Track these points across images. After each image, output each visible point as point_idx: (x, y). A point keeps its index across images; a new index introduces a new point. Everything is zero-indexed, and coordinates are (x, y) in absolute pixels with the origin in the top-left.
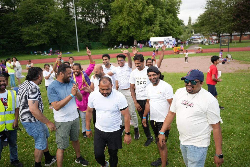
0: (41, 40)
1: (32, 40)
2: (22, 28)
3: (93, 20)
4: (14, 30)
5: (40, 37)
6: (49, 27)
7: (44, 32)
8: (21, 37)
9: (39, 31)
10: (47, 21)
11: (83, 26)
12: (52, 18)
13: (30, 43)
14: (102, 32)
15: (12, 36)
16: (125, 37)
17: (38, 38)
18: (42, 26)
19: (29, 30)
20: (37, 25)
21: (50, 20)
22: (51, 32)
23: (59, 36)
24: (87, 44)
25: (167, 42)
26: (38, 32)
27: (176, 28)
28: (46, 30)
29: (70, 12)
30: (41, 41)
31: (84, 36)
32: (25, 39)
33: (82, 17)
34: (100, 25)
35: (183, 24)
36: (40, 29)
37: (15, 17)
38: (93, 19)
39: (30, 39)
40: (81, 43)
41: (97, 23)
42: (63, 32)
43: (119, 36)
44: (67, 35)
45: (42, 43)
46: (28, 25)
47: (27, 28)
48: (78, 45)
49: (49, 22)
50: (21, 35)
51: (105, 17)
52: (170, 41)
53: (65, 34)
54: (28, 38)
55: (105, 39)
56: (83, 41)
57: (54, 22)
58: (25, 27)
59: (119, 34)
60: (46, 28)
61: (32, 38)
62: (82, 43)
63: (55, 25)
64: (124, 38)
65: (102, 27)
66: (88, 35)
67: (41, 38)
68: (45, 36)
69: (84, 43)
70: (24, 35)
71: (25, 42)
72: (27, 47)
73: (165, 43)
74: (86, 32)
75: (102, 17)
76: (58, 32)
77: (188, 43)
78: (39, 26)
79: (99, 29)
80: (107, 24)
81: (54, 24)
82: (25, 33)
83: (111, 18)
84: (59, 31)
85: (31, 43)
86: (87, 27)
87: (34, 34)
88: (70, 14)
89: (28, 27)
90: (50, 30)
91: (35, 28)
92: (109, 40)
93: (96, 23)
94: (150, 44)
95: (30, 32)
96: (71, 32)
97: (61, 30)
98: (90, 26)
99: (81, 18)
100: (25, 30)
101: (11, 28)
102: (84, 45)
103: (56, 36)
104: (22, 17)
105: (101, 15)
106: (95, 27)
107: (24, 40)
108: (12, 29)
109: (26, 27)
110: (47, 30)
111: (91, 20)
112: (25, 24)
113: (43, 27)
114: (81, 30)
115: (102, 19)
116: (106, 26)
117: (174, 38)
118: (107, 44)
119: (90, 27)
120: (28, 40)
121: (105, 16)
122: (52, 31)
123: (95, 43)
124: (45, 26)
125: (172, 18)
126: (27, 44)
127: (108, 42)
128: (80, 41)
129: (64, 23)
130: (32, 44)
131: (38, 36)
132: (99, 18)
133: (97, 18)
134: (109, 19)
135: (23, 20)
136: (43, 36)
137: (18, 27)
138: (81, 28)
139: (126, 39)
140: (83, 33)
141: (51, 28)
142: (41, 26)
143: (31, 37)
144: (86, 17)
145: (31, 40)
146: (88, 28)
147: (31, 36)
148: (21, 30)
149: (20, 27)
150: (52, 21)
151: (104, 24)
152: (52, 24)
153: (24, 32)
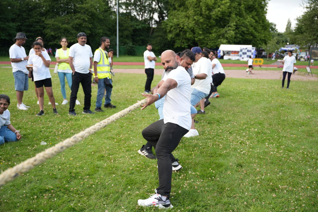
0: (70, 36)
1: (59, 36)
2: (47, 19)
3: (140, 16)
4: (35, 20)
5: (68, 33)
6: (82, 20)
7: (74, 26)
8: (44, 31)
9: (68, 25)
10: (79, 12)
11: (127, 23)
12: (86, 9)
13: (54, 41)
14: (153, 32)
15: (32, 28)
16: (185, 42)
17: (66, 34)
18: (73, 18)
19: (55, 23)
20: (66, 17)
21: (83, 12)
22: (83, 27)
23: (93, 34)
24: (129, 48)
25: (244, 53)
26: (66, 26)
27: (260, 34)
28: (77, 24)
29: (109, 2)
30: (69, 39)
31: (127, 36)
32: (48, 34)
33: (125, 9)
34: (151, 22)
35: (275, 29)
36: (69, 22)
37: (38, 4)
38: (142, 14)
39: (55, 35)
40: (122, 45)
41: (147, 19)
42: (98, 28)
43: (177, 40)
44: (104, 32)
45: (70, 42)
46: (54, 16)
47: (53, 20)
48: (118, 48)
49: (83, 13)
50: (44, 28)
51: (158, 12)
52: (248, 51)
53: (101, 31)
54: (53, 33)
55: (156, 43)
56: (125, 43)
57: (88, 15)
58: (50, 18)
59: (177, 37)
60: (78, 21)
61: (58, 34)
62: (124, 45)
63: (90, 18)
64: (183, 43)
65: (153, 26)
66: (132, 35)
67: (70, 34)
68: (75, 31)
69: (126, 45)
70: (48, 28)
71: (48, 39)
72: (50, 45)
73: (241, 53)
74: (129, 31)
75: (155, 12)
76: (92, 28)
77: (274, 57)
78: (69, 18)
79: (149, 28)
80: (161, 22)
81: (88, 17)
82: (49, 26)
83: (166, 14)
84: (94, 27)
85: (56, 40)
86: (132, 24)
87: (61, 28)
88: (109, 5)
89: (54, 18)
90: (83, 24)
91: (64, 20)
92: (162, 45)
93: (145, 19)
94: (220, 54)
95: (56, 25)
96: (110, 30)
97: (96, 25)
98: (136, 23)
99: (125, 12)
100: (50, 22)
101: (30, 18)
102: (126, 48)
103: (89, 33)
104: (48, 5)
105: (153, 8)
106: (143, 25)
107: (47, 36)
108: (33, 19)
109: (52, 18)
110: (79, 24)
111: (138, 15)
112: (50, 15)
113: (74, 20)
114: (124, 28)
115: (153, 14)
116: (159, 24)
117: (255, 48)
118: (158, 50)
119: (137, 25)
120: (52, 36)
121: (159, 10)
122: (85, 26)
123: (141, 47)
124: (77, 19)
125: (254, 19)
126: (50, 41)
127: (159, 46)
128: (121, 43)
129: (101, 17)
130: (57, 42)
131: (66, 32)
132: (149, 13)
133: (147, 12)
134: (164, 15)
135: (48, 8)
136: (73, 32)
137: (41, 18)
138: (124, 25)
139: (186, 44)
140: (126, 33)
141: (84, 22)
142: (71, 18)
143: (56, 33)
144: (132, 10)
145: (57, 36)
146: (134, 25)
147: (57, 31)
148: (44, 22)
149: (43, 18)
150: (87, 12)
151: (156, 21)
152: (85, 17)
153: (49, 24)
